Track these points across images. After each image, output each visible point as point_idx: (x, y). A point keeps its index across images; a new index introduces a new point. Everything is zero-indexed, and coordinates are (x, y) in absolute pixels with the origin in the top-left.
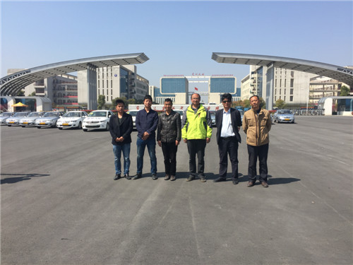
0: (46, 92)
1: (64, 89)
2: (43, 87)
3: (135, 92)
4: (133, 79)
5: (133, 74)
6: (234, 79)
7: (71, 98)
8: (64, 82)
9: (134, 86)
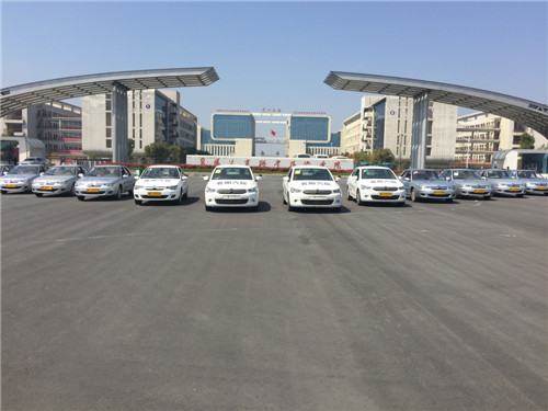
0: (25, 131)
1: (56, 127)
2: (21, 122)
3: (177, 136)
4: (175, 114)
5: (174, 105)
6: (327, 119)
7: (68, 142)
8: (55, 115)
9: (176, 125)
